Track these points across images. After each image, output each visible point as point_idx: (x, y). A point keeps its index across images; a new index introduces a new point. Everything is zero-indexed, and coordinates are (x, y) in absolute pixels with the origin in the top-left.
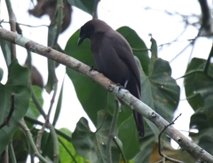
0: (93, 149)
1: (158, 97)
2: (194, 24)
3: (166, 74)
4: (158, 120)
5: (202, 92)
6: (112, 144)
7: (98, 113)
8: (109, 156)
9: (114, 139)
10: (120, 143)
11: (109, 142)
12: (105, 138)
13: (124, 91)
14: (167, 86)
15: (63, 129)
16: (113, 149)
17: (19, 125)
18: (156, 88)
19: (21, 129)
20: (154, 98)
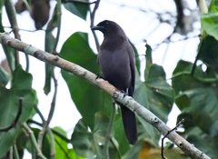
0: (91, 149)
1: (153, 100)
2: (168, 22)
3: (161, 78)
4: (160, 126)
5: (188, 93)
6: (109, 145)
7: (96, 115)
8: (106, 156)
9: (111, 140)
10: (116, 144)
11: (106, 143)
12: (103, 138)
13: (128, 98)
14: (162, 90)
15: (56, 128)
16: (110, 149)
17: (23, 127)
18: (151, 92)
19: (24, 131)
20: (150, 101)
